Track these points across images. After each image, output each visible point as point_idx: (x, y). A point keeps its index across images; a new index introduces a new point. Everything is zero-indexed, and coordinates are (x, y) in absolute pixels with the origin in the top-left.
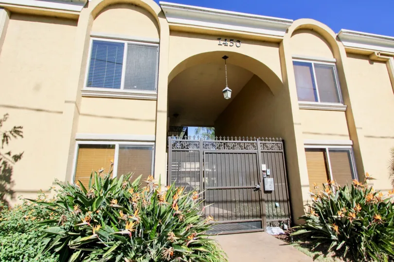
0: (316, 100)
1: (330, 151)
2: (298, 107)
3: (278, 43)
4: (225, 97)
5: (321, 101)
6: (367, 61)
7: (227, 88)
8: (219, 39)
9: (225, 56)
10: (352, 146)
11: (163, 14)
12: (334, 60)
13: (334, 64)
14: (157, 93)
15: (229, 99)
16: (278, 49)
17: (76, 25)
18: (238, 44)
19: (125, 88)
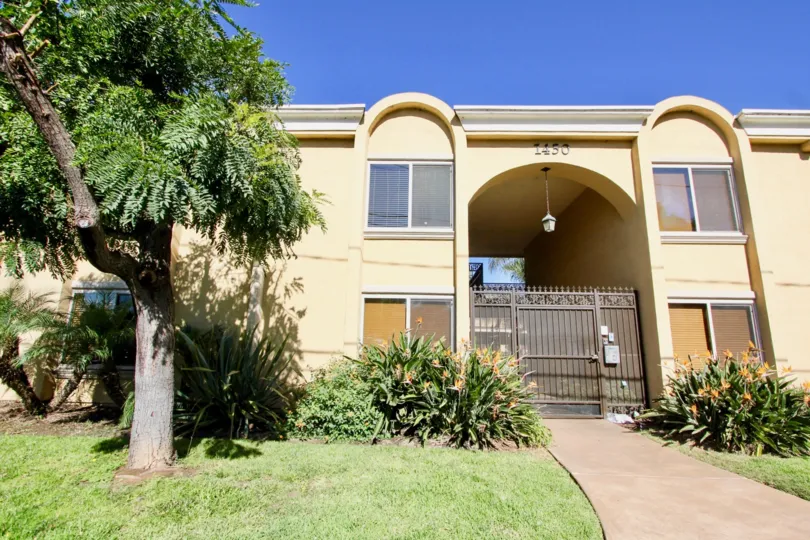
0: (694, 229)
1: (714, 307)
2: (659, 241)
3: (630, 142)
4: (546, 229)
5: (702, 229)
6: (796, 156)
7: (549, 216)
8: (537, 145)
9: (546, 168)
10: (755, 300)
11: (457, 120)
12: (730, 160)
13: (730, 166)
14: (454, 229)
15: (552, 232)
16: (629, 151)
17: (353, 146)
18: (565, 150)
19: (414, 225)
